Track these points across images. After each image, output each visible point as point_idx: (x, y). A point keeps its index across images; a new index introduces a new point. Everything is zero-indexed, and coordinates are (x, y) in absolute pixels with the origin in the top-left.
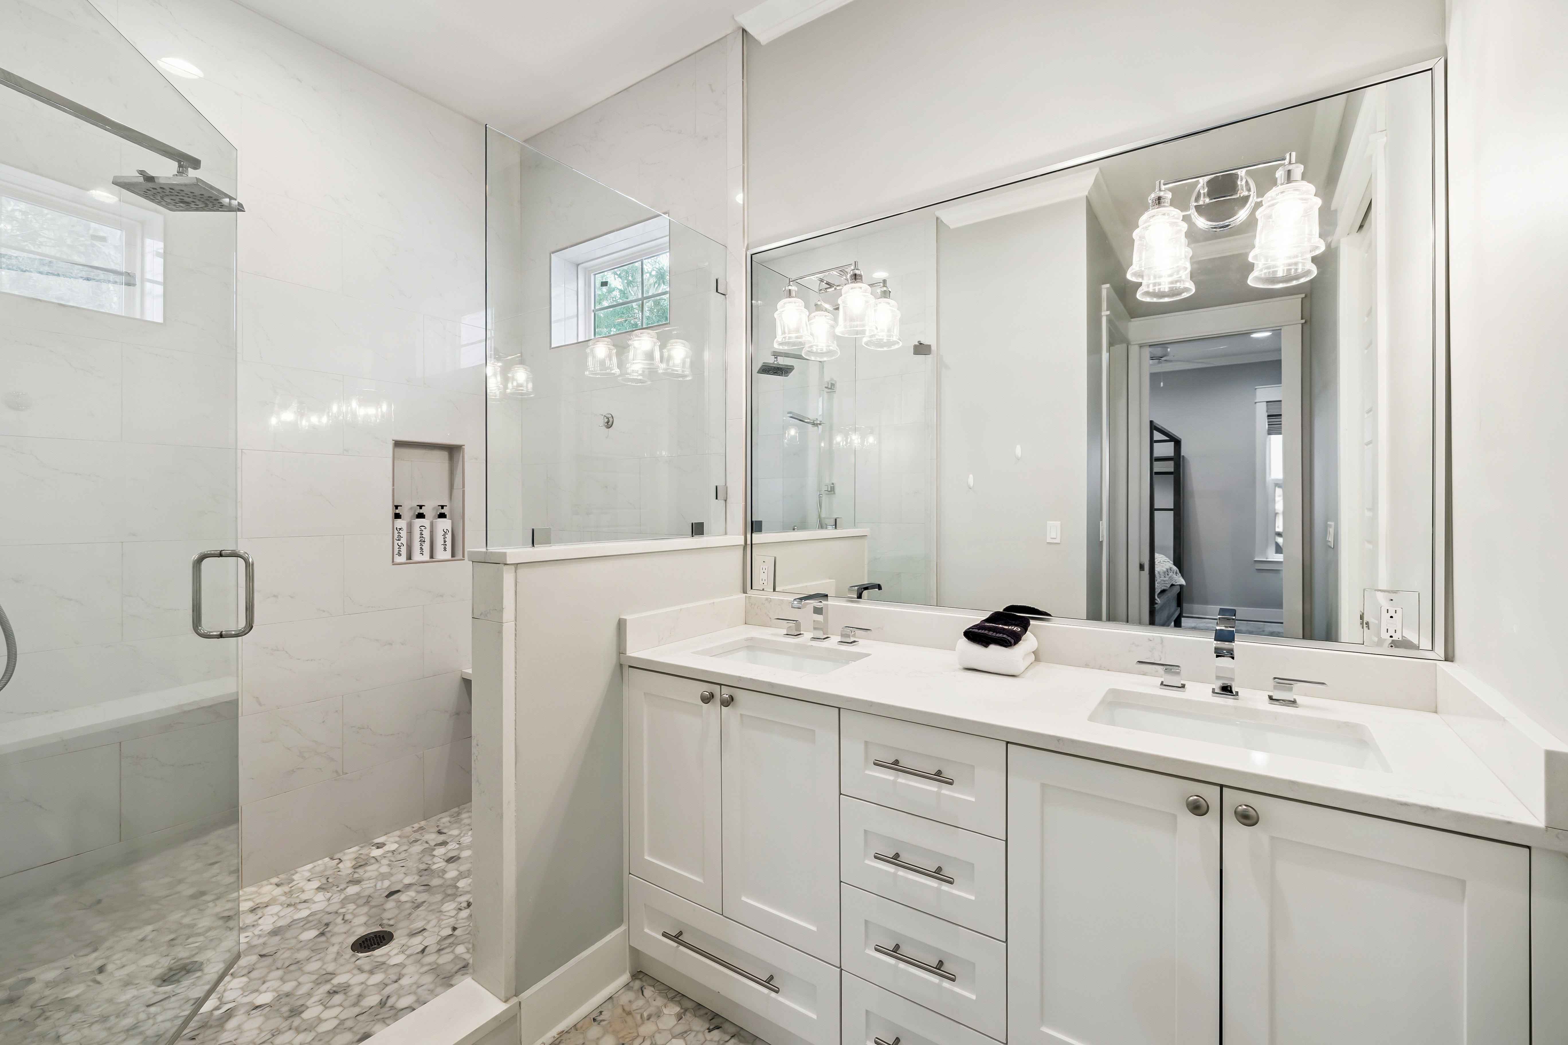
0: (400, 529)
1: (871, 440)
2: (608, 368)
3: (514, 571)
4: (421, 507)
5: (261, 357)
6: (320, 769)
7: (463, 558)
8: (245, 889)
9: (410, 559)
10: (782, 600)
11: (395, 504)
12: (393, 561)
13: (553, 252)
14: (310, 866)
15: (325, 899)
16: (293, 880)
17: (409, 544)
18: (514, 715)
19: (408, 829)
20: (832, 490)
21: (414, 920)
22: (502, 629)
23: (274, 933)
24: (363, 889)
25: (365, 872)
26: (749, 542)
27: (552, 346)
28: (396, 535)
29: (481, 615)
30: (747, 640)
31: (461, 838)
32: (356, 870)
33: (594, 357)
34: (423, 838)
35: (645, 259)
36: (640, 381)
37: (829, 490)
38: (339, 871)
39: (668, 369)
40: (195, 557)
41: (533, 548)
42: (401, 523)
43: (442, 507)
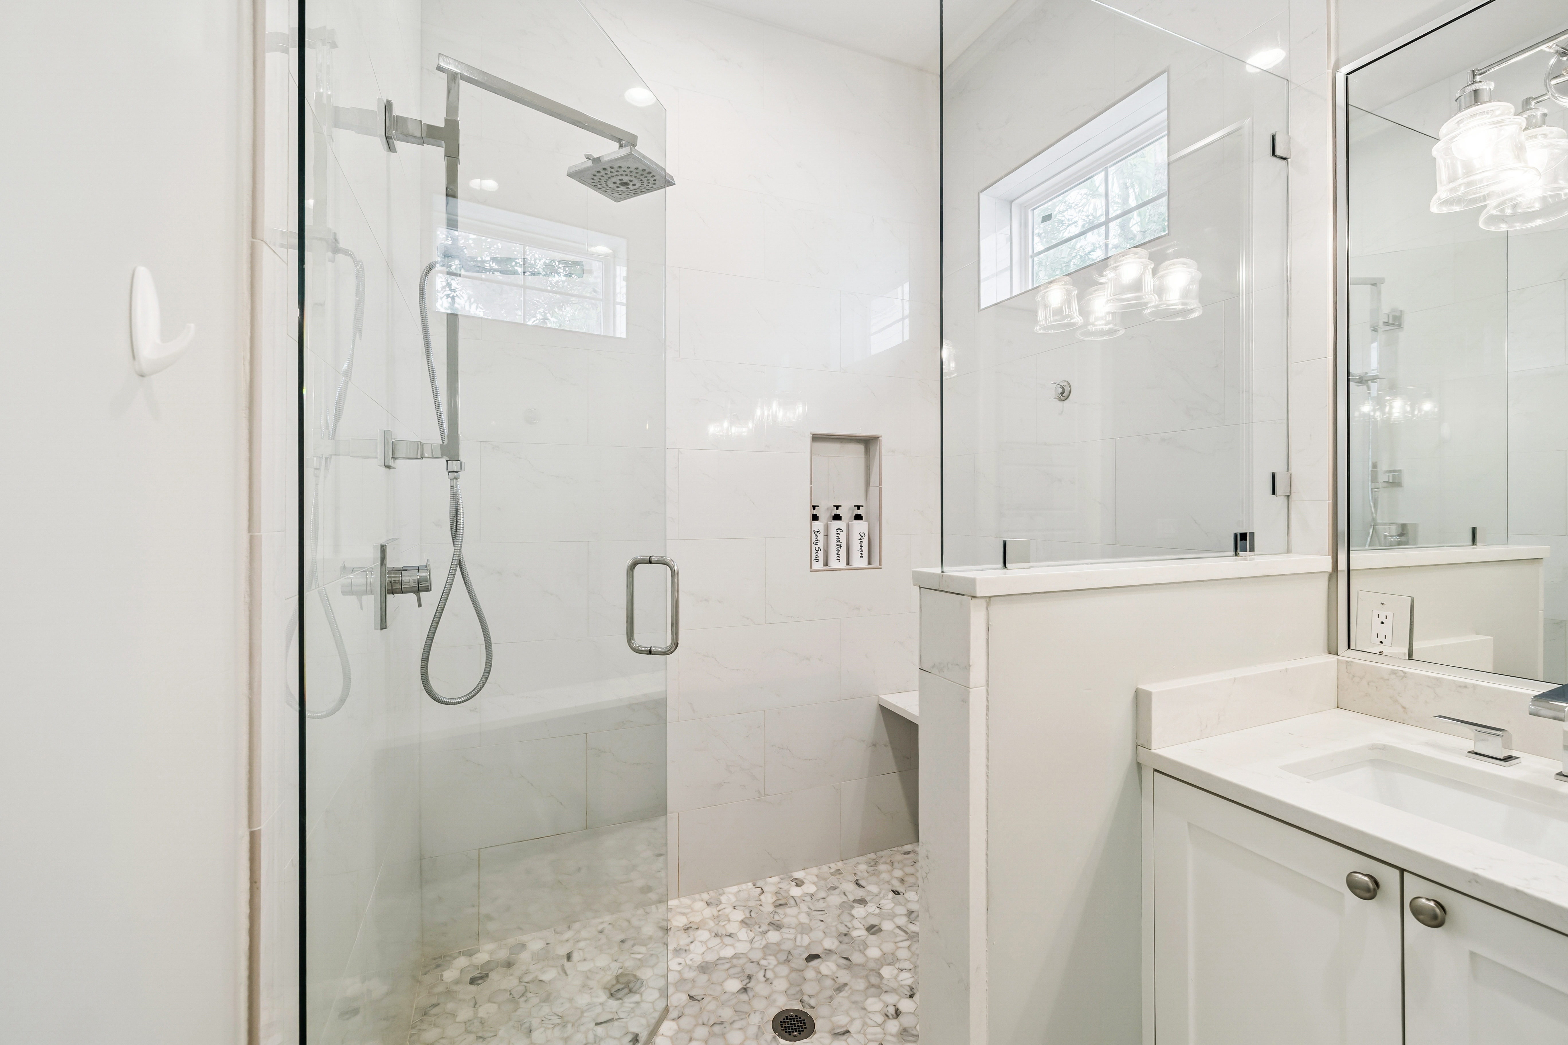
0: (817, 532)
1: (1427, 406)
2: (1067, 316)
3: (984, 608)
4: (837, 507)
5: (695, 353)
6: (745, 786)
7: (880, 567)
8: (682, 899)
9: (827, 565)
10: (1437, 679)
11: (813, 505)
12: (811, 568)
13: (982, 191)
14: (734, 889)
15: (747, 939)
16: (721, 903)
17: (826, 549)
18: (985, 832)
19: (825, 868)
20: (1395, 483)
21: (836, 1009)
22: (968, 697)
23: (704, 968)
24: (783, 939)
25: (785, 915)
26: (1342, 565)
27: (982, 307)
28: (814, 538)
29: (933, 667)
30: (1373, 747)
31: (881, 899)
32: (778, 910)
33: (1046, 307)
34: (840, 887)
35: (1111, 166)
36: (1111, 332)
37: (1391, 481)
38: (761, 905)
39: (1162, 304)
40: (629, 562)
41: (1005, 570)
42: (818, 525)
43: (859, 507)
